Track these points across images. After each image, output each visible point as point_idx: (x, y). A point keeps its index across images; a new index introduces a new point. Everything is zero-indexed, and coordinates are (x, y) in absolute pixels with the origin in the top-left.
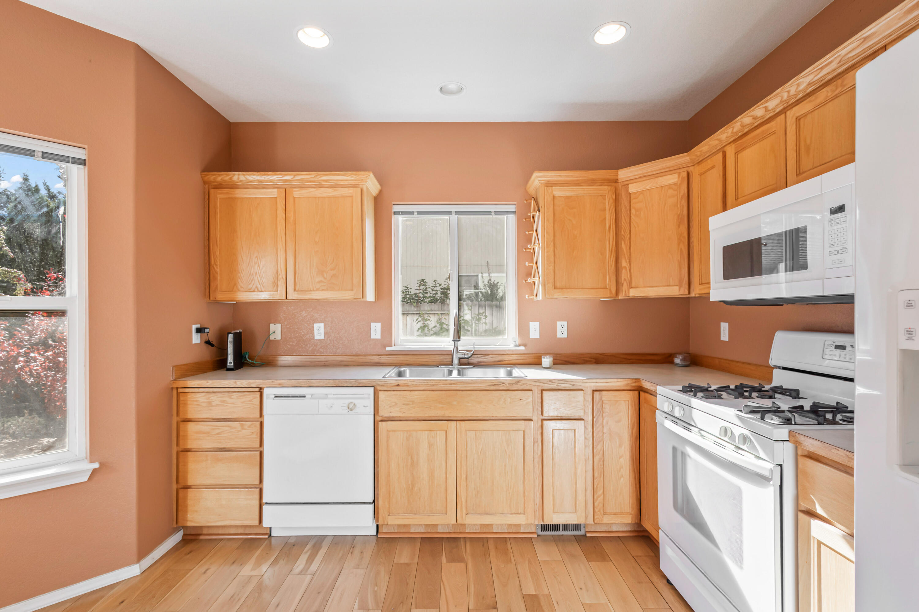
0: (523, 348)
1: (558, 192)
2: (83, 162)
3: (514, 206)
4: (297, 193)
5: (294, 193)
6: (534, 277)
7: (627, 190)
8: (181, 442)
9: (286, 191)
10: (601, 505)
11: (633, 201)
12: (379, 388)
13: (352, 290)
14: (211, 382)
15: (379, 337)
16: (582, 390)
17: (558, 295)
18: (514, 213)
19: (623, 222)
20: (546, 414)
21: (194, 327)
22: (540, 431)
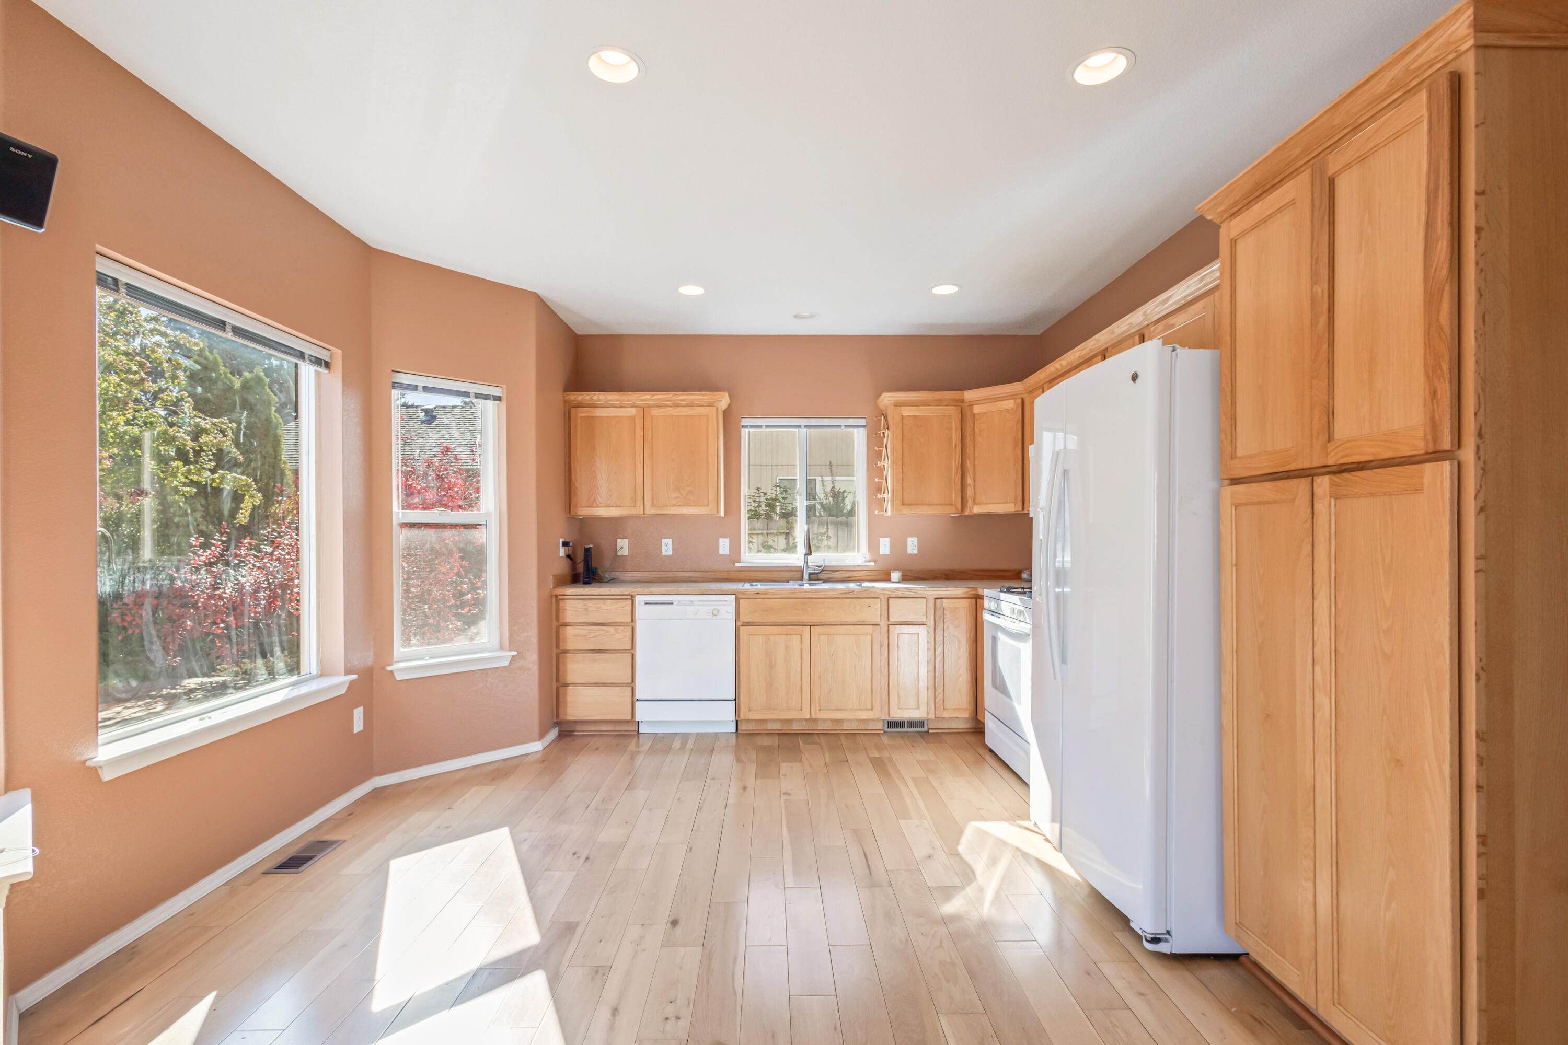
0: (873, 564)
1: (907, 411)
2: (499, 399)
3: (864, 420)
4: (655, 412)
5: (653, 412)
6: (884, 493)
7: (972, 410)
8: (561, 644)
9: (644, 410)
10: (941, 702)
11: (977, 422)
12: (740, 596)
13: (708, 506)
14: (587, 590)
15: (727, 552)
16: (925, 598)
17: (906, 511)
18: (864, 426)
19: (968, 440)
20: (892, 620)
21: (561, 540)
22: (887, 635)
